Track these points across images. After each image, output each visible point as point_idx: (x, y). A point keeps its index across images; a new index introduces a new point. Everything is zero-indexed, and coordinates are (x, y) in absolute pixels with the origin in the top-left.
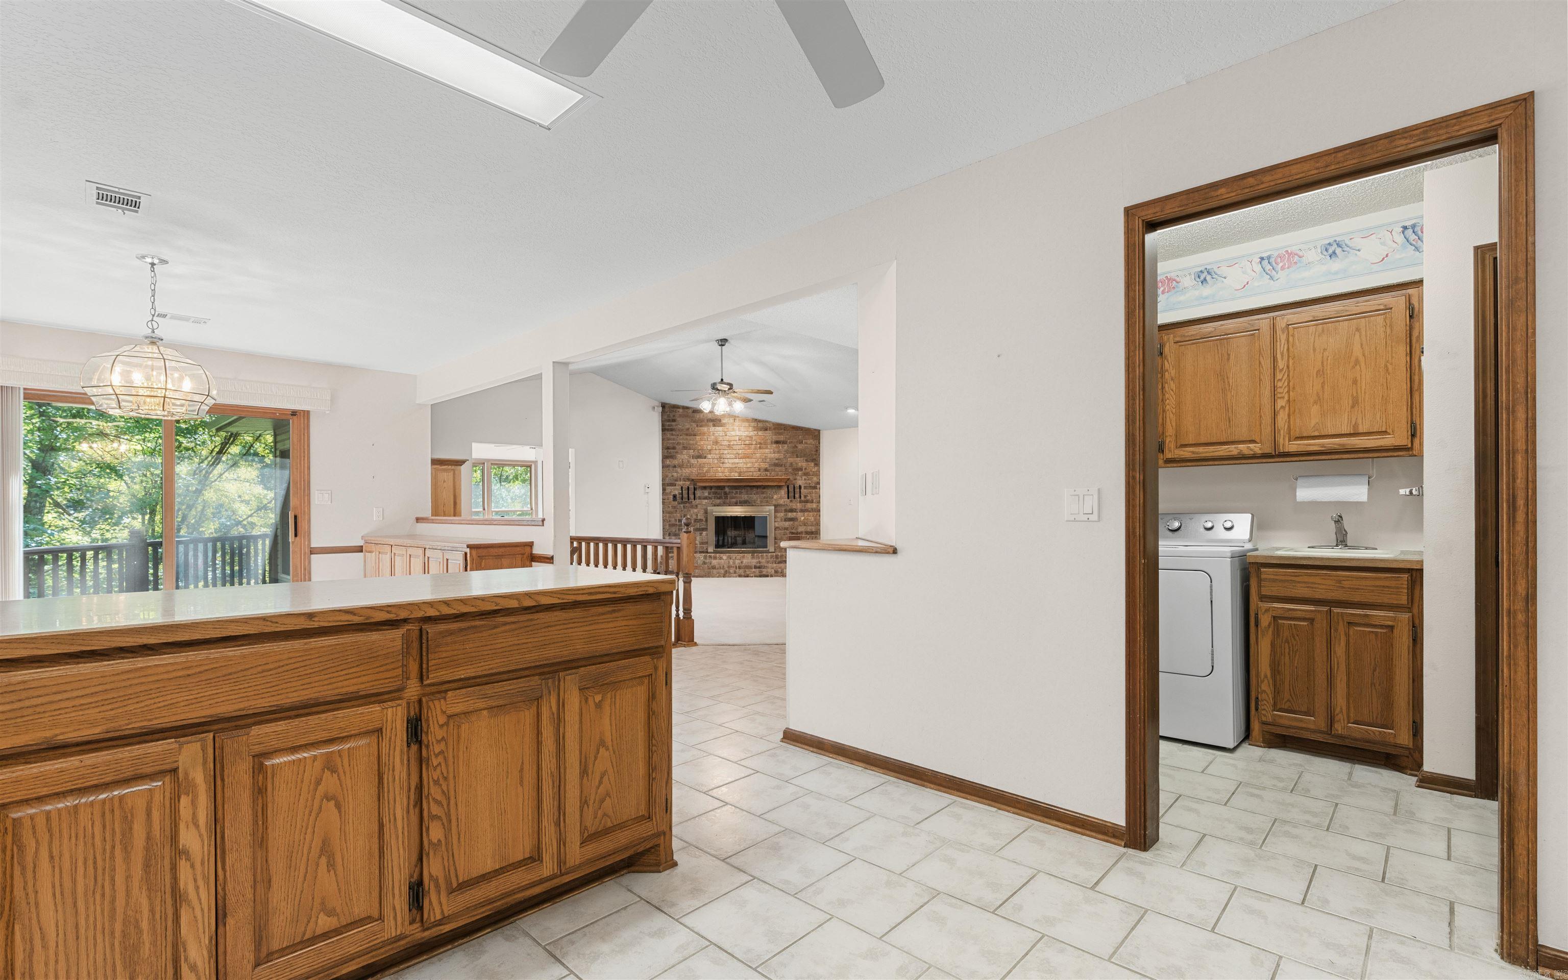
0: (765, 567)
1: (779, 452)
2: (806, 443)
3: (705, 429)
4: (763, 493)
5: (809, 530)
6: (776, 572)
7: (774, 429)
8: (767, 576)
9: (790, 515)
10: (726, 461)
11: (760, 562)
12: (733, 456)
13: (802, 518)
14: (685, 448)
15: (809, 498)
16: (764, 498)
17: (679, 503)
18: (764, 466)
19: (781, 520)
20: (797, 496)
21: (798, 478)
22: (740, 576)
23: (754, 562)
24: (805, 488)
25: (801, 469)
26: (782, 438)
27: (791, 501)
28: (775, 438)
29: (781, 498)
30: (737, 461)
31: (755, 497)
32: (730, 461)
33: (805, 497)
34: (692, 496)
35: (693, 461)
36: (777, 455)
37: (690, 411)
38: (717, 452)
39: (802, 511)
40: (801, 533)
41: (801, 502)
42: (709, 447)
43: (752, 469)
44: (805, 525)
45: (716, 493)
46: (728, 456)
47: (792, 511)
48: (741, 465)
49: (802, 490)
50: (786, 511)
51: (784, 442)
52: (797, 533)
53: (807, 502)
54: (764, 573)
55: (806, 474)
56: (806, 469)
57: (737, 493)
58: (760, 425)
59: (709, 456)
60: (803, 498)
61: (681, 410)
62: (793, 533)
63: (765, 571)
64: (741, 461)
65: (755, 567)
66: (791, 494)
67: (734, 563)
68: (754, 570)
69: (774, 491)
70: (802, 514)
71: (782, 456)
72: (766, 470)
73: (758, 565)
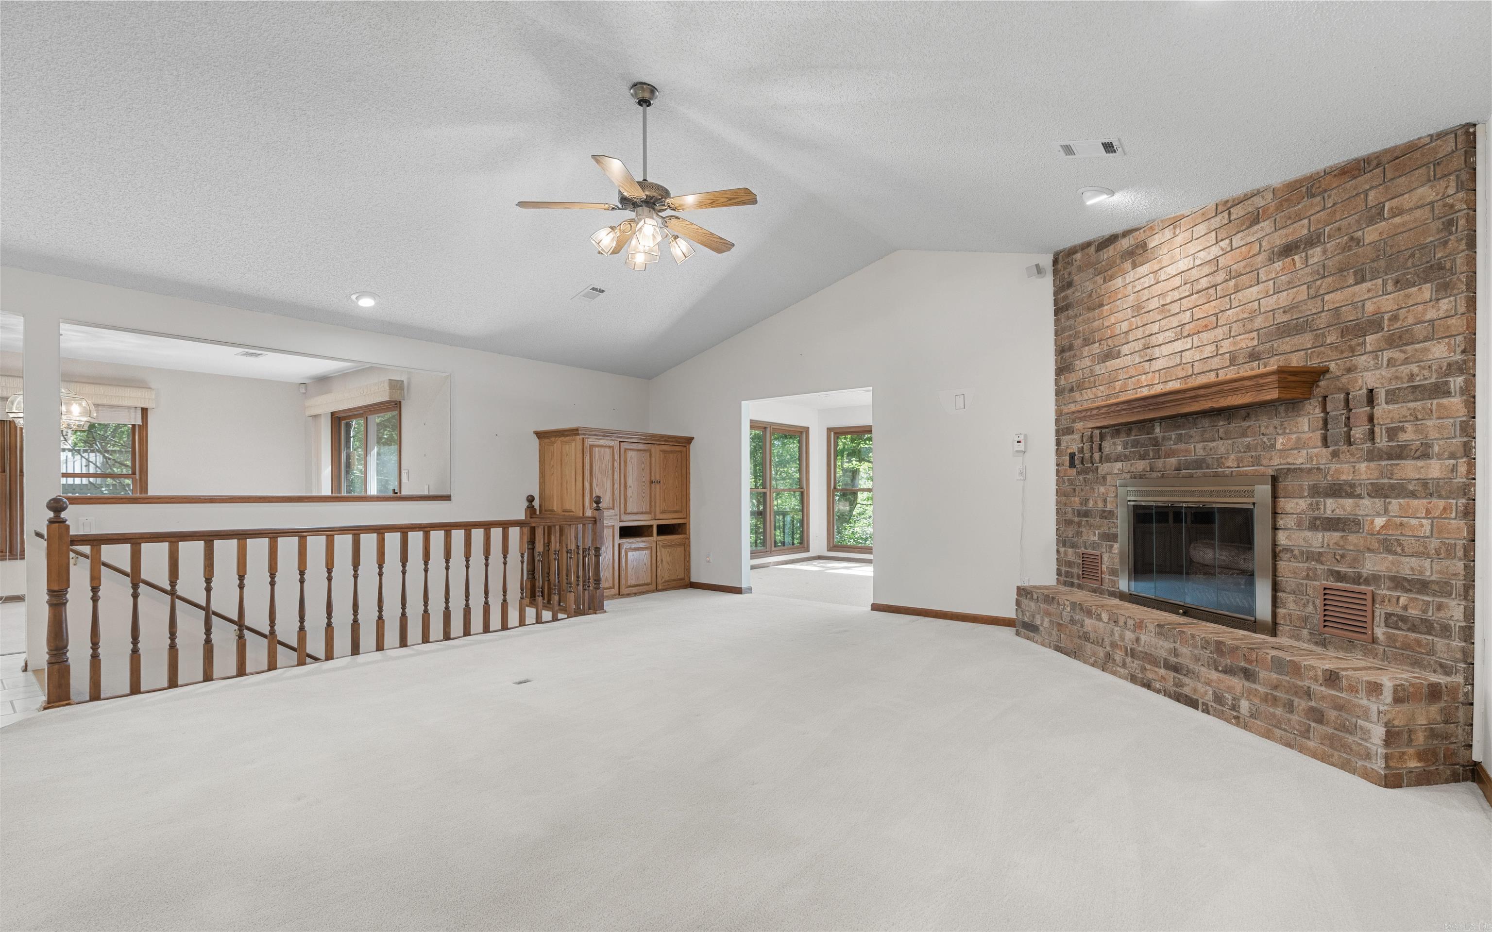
0: (1189, 673)
1: (1291, 285)
2: (1398, 212)
3: (1119, 282)
4: (1244, 435)
5: (1406, 572)
6: (1218, 699)
7: (1279, 208)
8: (1192, 703)
9: (1331, 507)
10: (1157, 352)
11: (1175, 653)
12: (1170, 335)
13: (1379, 522)
14: (1087, 342)
15: (1408, 436)
16: (1248, 448)
17: (1078, 473)
18: (1246, 342)
19: (1299, 524)
20: (1358, 433)
21: (1362, 361)
22: (1133, 679)
23: (1162, 647)
24: (1392, 396)
25: (1375, 324)
26: (1301, 230)
27: (1335, 454)
28: (1279, 239)
29: (1298, 446)
30: (1178, 346)
31: (1222, 447)
32: (1166, 350)
33: (1392, 433)
34: (1097, 456)
35: (1099, 369)
36: (1284, 298)
37: (1093, 249)
38: (1139, 333)
39: (1379, 492)
40: (1375, 579)
41: (1372, 456)
42: (1125, 326)
43: (1215, 363)
44: (1389, 551)
45: (1136, 444)
46: (1161, 338)
47: (1337, 491)
48: (1187, 357)
49: (1382, 410)
50: (1315, 492)
51: (1312, 241)
52: (1357, 579)
53: (1399, 453)
54: (1186, 690)
55: (1396, 340)
56: (1394, 318)
57: (1180, 439)
58: (1237, 212)
59: (1125, 349)
60: (1382, 441)
61: (1078, 256)
62: (1339, 577)
63: (1189, 687)
64: (1187, 343)
65: (1168, 666)
66: (1337, 430)
67: (1122, 638)
68: (1162, 672)
69: (1276, 422)
70: (1379, 503)
71: (1302, 293)
72: (1254, 356)
73: (1173, 660)
